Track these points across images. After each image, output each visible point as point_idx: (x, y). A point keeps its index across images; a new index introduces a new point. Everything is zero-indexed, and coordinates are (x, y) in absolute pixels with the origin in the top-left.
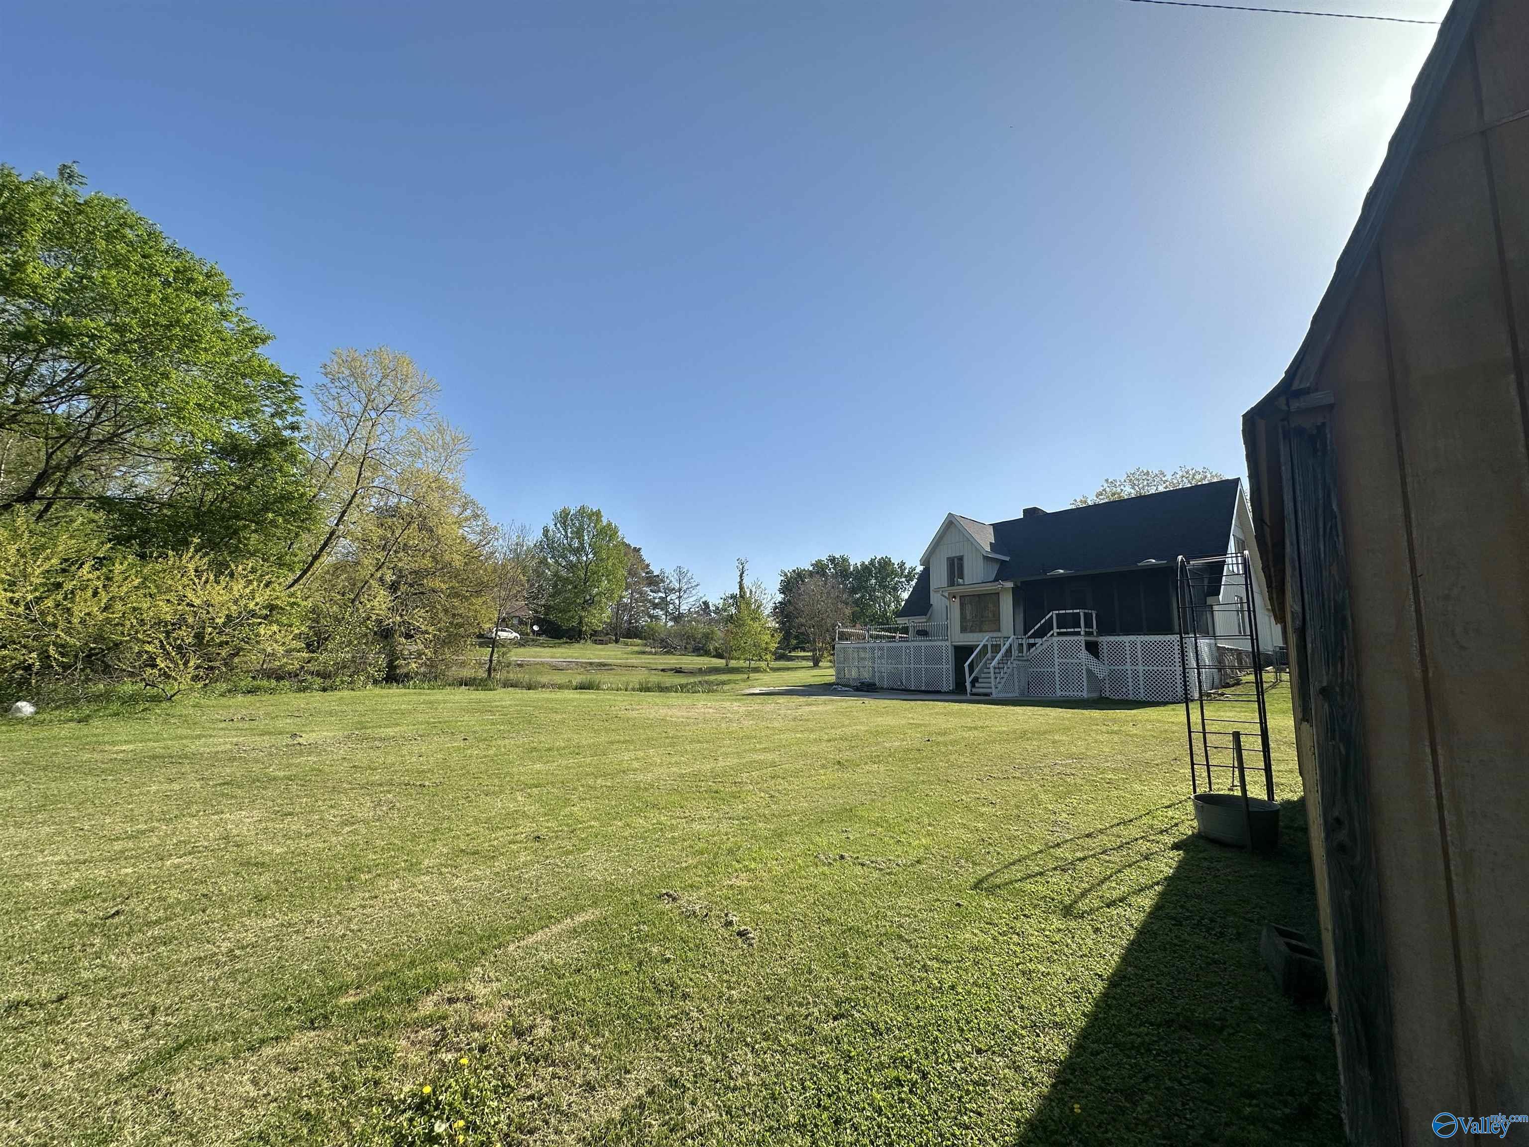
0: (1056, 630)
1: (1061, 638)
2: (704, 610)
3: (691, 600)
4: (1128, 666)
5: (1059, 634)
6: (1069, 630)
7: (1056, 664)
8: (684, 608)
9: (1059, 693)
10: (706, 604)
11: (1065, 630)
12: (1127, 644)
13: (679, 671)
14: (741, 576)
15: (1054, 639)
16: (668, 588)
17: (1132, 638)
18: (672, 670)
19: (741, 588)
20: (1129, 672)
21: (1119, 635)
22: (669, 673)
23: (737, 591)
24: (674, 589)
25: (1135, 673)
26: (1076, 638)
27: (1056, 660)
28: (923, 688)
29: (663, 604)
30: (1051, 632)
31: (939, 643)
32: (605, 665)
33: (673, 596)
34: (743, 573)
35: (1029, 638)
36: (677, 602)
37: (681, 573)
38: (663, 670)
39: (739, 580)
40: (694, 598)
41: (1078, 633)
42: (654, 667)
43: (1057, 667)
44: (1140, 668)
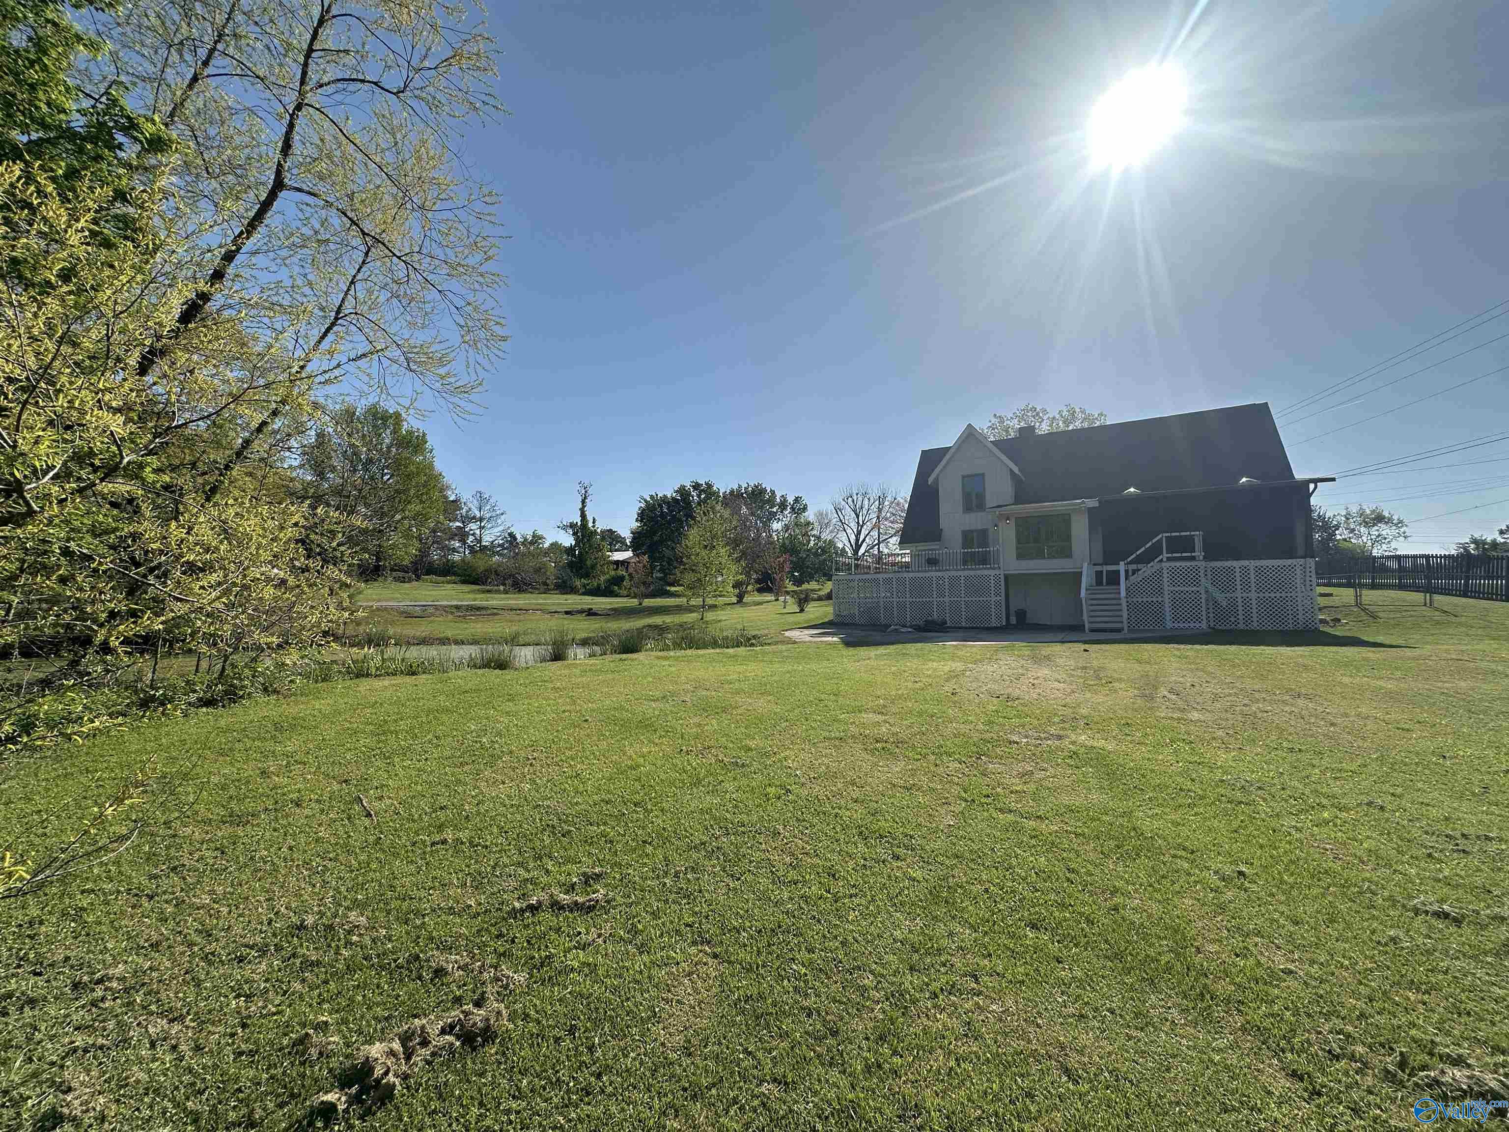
0: (1166, 555)
1: (1173, 564)
2: (511, 543)
3: (496, 530)
4: (1238, 594)
5: (1169, 559)
6: (1184, 555)
7: (1166, 593)
8: (487, 539)
9: (1169, 625)
10: (511, 535)
11: (1179, 555)
12: (1238, 570)
13: (590, 613)
14: (583, 502)
15: (1164, 564)
16: (467, 517)
17: (1246, 563)
18: (581, 612)
19: (583, 516)
20: (1240, 600)
21: (1227, 560)
22: (579, 617)
23: (578, 520)
24: (474, 517)
25: (1246, 601)
26: (1193, 563)
27: (1166, 588)
28: (964, 624)
29: (462, 535)
30: (1161, 557)
31: (986, 572)
32: (479, 609)
33: (473, 526)
34: (585, 498)
35: (1128, 563)
36: (478, 532)
37: (482, 501)
38: (567, 613)
39: (580, 506)
40: (501, 528)
41: (1193, 558)
42: (554, 608)
43: (1166, 597)
44: (1253, 595)
